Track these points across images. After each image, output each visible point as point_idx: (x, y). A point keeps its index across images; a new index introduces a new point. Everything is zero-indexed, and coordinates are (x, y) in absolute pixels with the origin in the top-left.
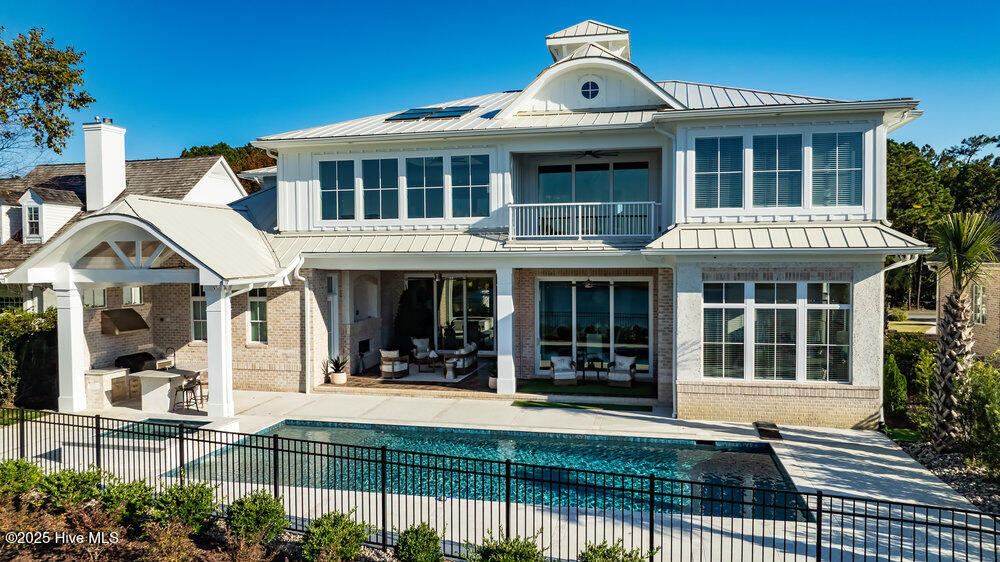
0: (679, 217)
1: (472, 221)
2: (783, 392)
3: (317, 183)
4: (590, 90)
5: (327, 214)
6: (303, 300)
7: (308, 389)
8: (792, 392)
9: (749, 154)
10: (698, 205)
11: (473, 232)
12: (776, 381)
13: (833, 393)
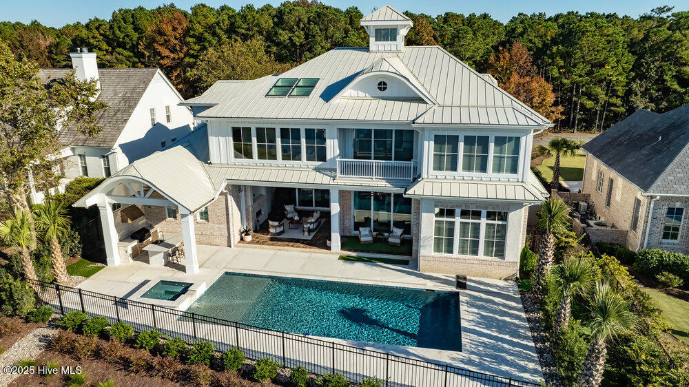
0: (424, 175)
1: (317, 163)
2: (472, 262)
3: (231, 138)
4: (382, 86)
6: (227, 200)
7: (232, 246)
8: (476, 262)
9: (461, 145)
10: (434, 169)
11: (317, 170)
12: (468, 256)
13: (495, 263)
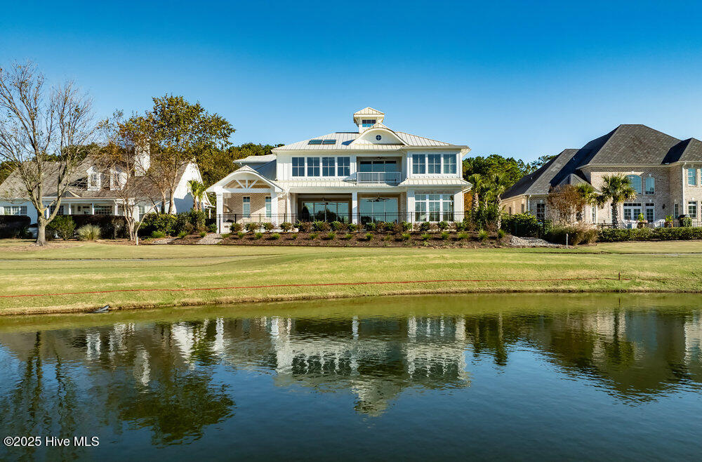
0: (408, 176)
1: (344, 177)
3: (291, 164)
4: (379, 138)
5: (295, 174)
9: (427, 159)
10: (413, 173)
11: (345, 181)
12: (435, 222)
